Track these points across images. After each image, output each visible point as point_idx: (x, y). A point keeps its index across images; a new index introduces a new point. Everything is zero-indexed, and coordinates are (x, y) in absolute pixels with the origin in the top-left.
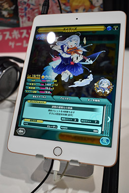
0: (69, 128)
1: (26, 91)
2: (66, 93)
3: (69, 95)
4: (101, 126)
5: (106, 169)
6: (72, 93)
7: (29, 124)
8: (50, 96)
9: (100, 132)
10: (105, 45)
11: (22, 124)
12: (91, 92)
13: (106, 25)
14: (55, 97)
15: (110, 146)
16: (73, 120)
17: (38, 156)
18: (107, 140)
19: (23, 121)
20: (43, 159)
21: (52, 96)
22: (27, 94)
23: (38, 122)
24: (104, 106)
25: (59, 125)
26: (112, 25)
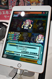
0: (25, 56)
1: (8, 39)
2: (24, 40)
3: (25, 41)
4: (38, 55)
5: (40, 74)
6: (27, 41)
7: (8, 53)
8: (18, 42)
9: (37, 58)
10: (41, 20)
11: (5, 53)
12: (34, 40)
13: (42, 12)
14: (19, 42)
15: (41, 64)
16: (26, 52)
17: (11, 67)
18: (40, 62)
19: (6, 52)
20: (13, 68)
21: (18, 41)
22: (8, 40)
23: (12, 52)
24: (40, 47)
25: (21, 54)
26: (45, 12)
